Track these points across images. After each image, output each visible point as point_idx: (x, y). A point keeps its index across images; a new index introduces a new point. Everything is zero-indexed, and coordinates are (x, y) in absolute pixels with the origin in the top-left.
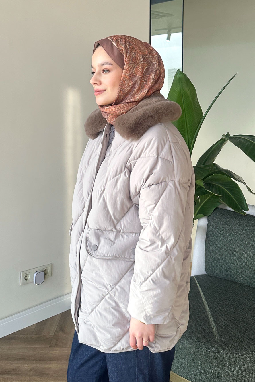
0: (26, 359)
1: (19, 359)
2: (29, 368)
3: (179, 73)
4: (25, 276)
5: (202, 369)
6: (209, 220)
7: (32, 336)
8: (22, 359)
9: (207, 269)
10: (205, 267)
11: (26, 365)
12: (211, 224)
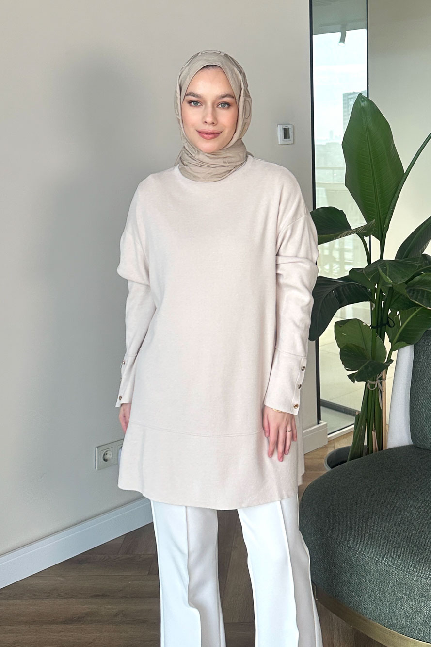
0: (109, 595)
1: (97, 596)
2: (115, 611)
3: (363, 99)
4: (104, 455)
5: (410, 608)
6: (416, 353)
7: (119, 556)
8: (103, 596)
9: (413, 436)
10: (411, 432)
11: (109, 607)
12: (419, 359)
